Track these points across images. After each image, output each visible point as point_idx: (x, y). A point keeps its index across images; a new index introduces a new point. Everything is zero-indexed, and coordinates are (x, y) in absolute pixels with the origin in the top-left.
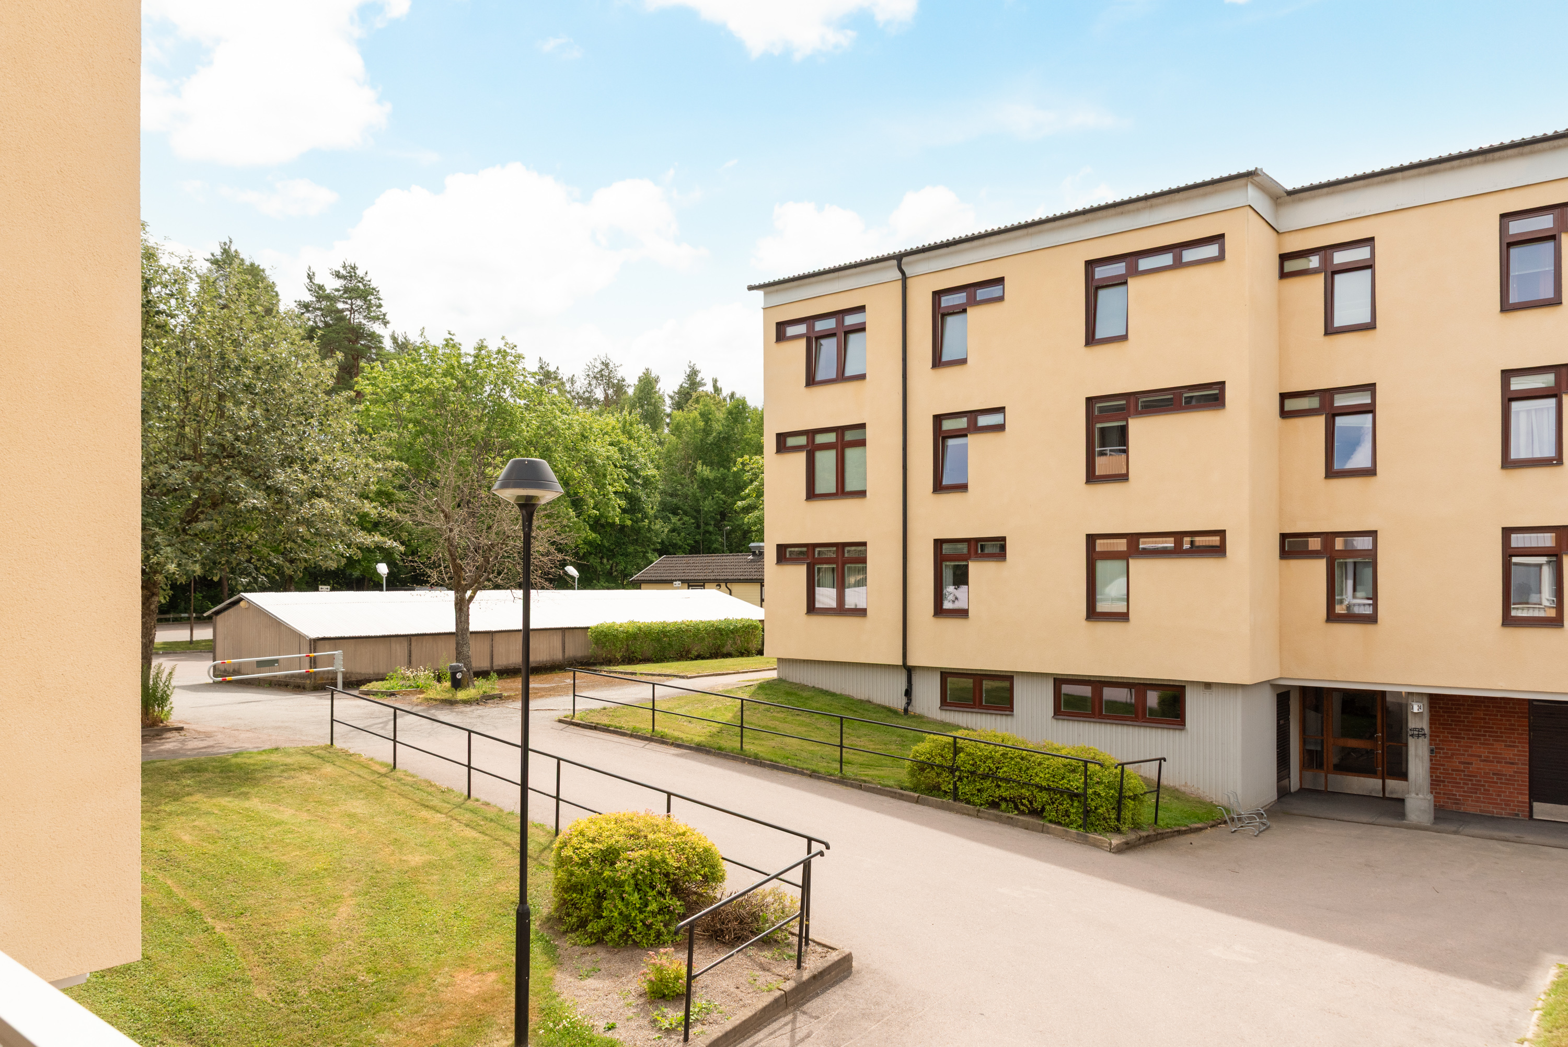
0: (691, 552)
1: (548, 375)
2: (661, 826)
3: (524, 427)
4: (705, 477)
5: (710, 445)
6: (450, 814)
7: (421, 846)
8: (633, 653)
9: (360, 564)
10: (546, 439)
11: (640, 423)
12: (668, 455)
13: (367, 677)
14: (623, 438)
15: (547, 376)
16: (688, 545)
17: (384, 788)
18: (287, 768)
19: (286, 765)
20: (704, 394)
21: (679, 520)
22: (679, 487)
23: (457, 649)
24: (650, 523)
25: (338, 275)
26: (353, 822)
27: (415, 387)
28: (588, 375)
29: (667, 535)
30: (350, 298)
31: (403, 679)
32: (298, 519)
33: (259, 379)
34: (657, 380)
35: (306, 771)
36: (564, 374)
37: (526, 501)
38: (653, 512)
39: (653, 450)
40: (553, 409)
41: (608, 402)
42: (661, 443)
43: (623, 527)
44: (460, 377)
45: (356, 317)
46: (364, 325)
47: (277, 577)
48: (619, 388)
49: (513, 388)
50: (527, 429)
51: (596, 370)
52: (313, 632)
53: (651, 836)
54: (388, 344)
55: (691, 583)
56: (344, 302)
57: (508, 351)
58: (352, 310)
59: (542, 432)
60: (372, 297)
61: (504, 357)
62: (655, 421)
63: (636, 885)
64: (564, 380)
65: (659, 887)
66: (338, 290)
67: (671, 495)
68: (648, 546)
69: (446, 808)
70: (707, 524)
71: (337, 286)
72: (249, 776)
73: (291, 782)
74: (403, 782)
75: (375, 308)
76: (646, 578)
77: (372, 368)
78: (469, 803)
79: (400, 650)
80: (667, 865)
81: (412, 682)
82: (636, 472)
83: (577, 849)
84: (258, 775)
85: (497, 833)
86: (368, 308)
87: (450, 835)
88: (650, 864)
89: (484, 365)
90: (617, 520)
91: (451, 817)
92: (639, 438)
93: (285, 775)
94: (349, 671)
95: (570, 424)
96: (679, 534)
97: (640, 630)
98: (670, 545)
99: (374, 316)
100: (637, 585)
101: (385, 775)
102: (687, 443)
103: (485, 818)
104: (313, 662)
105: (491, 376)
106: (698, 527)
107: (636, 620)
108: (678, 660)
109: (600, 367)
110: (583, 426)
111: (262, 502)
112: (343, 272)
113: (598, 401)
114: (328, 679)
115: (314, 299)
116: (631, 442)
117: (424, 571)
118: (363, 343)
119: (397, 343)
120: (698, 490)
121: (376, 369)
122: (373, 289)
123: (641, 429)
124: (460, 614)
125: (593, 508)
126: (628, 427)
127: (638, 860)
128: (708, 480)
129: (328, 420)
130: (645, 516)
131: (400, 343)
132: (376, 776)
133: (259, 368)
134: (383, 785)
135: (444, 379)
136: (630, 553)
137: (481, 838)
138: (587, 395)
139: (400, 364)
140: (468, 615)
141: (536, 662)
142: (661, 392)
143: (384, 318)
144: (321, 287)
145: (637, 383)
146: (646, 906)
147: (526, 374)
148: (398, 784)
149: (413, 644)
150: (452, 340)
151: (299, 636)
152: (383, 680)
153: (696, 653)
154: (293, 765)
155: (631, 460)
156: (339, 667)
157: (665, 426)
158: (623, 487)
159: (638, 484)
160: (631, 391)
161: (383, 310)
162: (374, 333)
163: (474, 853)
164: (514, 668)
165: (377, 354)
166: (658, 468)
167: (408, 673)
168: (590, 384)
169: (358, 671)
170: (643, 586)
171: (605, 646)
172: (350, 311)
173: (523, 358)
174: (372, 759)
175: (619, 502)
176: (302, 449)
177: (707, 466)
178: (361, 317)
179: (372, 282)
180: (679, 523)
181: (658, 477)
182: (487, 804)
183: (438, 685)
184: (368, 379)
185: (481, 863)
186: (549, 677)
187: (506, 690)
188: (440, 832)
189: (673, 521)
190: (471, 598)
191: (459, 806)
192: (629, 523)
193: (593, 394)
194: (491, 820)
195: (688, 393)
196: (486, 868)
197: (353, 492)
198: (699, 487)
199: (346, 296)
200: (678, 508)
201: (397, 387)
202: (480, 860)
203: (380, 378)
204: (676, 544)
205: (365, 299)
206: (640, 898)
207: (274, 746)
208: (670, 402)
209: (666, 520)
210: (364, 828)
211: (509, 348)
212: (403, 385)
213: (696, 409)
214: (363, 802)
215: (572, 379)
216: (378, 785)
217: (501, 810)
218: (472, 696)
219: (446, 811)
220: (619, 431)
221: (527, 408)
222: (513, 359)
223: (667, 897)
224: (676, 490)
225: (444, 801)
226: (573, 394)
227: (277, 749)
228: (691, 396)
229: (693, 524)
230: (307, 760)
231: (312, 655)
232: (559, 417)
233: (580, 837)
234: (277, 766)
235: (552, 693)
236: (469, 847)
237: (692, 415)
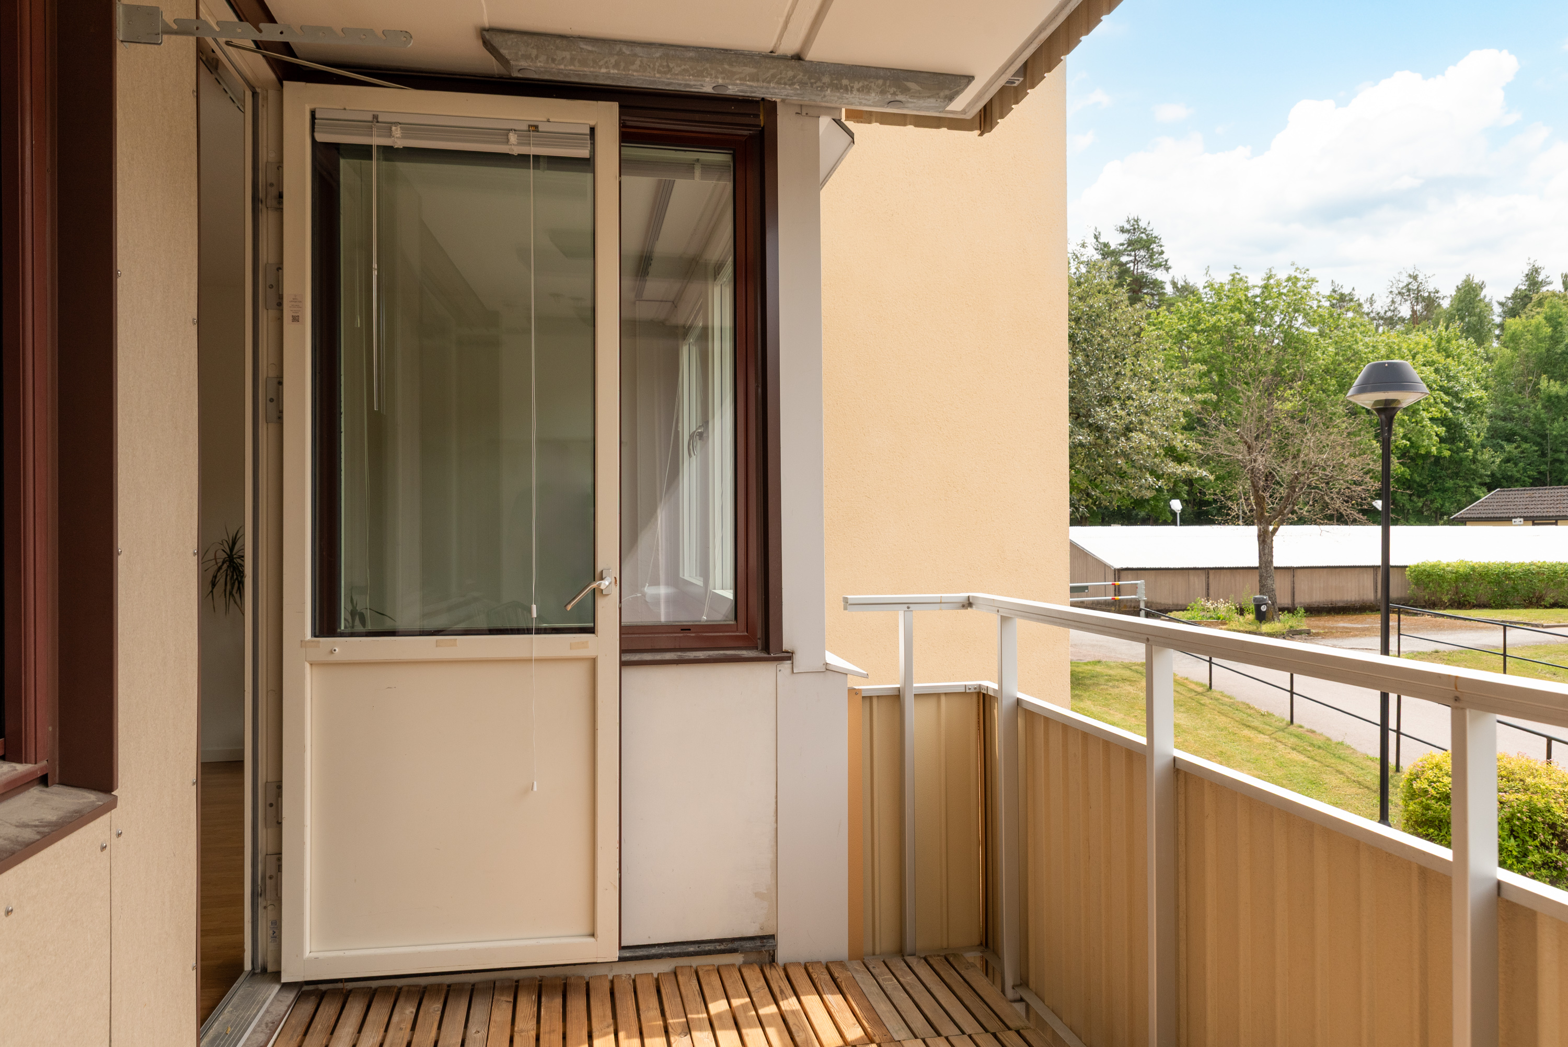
0: (1532, 485)
1: (1342, 298)
2: (1541, 771)
3: (1320, 355)
4: (1553, 393)
5: (1561, 354)
6: (1274, 736)
7: (1248, 761)
8: (1465, 596)
9: (1149, 504)
10: (1345, 365)
11: (1461, 338)
12: (1500, 374)
13: (1167, 607)
14: (1439, 358)
15: (1342, 300)
16: (1529, 477)
17: (1203, 705)
18: (1110, 678)
19: (1110, 676)
20: (1549, 294)
21: (1516, 448)
22: (1515, 409)
23: (1260, 581)
24: (1475, 453)
25: (1123, 230)
26: (1179, 732)
27: (1202, 326)
28: (1391, 292)
29: (1500, 466)
30: (1134, 250)
31: (1203, 610)
32: (1116, 452)
33: (1080, 329)
34: (1481, 287)
35: (1128, 683)
36: (1361, 295)
37: (1385, 404)
38: (1479, 440)
39: (1478, 368)
40: (1354, 332)
41: (1415, 319)
42: (1489, 359)
43: (1438, 459)
44: (1247, 311)
45: (1139, 267)
46: (1147, 273)
47: (1095, 508)
48: (1430, 302)
49: (1306, 315)
50: (1325, 354)
51: (1401, 285)
52: (1117, 563)
53: (1529, 780)
54: (1169, 289)
55: (1535, 520)
56: (1128, 255)
57: (1299, 276)
58: (1135, 262)
59: (1341, 358)
60: (1155, 245)
61: (1295, 284)
62: (1480, 334)
63: (1512, 831)
64: (1362, 301)
65: (1542, 837)
66: (1122, 244)
67: (1504, 419)
68: (1474, 479)
69: (1269, 730)
70: (1556, 451)
71: (1122, 241)
72: (1080, 682)
73: (1117, 691)
74: (1221, 702)
75: (1157, 255)
76: (1472, 516)
77: (1158, 314)
78: (1291, 728)
79: (1198, 582)
80: (1553, 814)
81: (1211, 614)
82: (1456, 396)
83: (1434, 782)
84: (1088, 682)
85: (1327, 760)
86: (1151, 257)
87: (1276, 755)
88: (1530, 811)
89: (1274, 295)
90: (1434, 450)
91: (1275, 739)
92: (1459, 356)
93: (1111, 684)
94: (1150, 600)
95: (1374, 347)
96: (1516, 465)
97: (1474, 571)
98: (1503, 478)
99: (1157, 264)
100: (1463, 521)
101: (1201, 694)
102: (1527, 356)
103: (1312, 745)
104: (1118, 590)
105: (1282, 305)
106: (1543, 455)
107: (1466, 560)
108: (1526, 607)
109: (1406, 280)
110: (1390, 347)
111: (1086, 438)
112: (1127, 226)
113: (1404, 320)
114: (1130, 607)
115: (1100, 257)
116: (1449, 360)
117: (1225, 503)
118: (1145, 291)
119: (1177, 287)
120: (1543, 411)
121: (1162, 314)
122: (1155, 237)
123: (1464, 345)
124: (1264, 547)
125: (1402, 438)
126: (1444, 343)
127: (1514, 804)
128: (1558, 397)
129: (1138, 360)
130: (1469, 444)
131: (1180, 287)
132: (1194, 694)
133: (1079, 319)
134: (1202, 702)
135: (1232, 315)
136: (1449, 489)
137: (1311, 763)
138: (1389, 314)
139: (1186, 305)
140: (1272, 547)
141: (1344, 602)
142: (1487, 300)
143: (1166, 264)
144: (1106, 245)
145: (1454, 293)
146: (1525, 855)
147: (1320, 298)
148: (1216, 703)
149: (1211, 577)
150: (1239, 274)
151: (1105, 566)
152: (1183, 610)
153: (1552, 601)
154: (1116, 676)
155: (1449, 381)
156: (1142, 596)
157: (1494, 339)
158: (1441, 412)
159: (1458, 408)
160: (1446, 304)
161: (1165, 256)
162: (1156, 280)
163: (1305, 776)
164: (1318, 607)
165: (1159, 301)
166: (1486, 388)
167: (1209, 604)
168: (1393, 302)
169: (1158, 601)
170: (1467, 522)
171: (1427, 587)
172: (1134, 262)
173: (1317, 282)
174: (1187, 679)
175: (1436, 429)
176: (1118, 388)
177: (1556, 380)
178: (1144, 266)
179: (1154, 231)
180: (1516, 452)
181: (1485, 399)
182: (1313, 732)
183: (1241, 618)
184: (1154, 325)
185: (1314, 786)
186: (1360, 617)
187: (1315, 627)
188: (1265, 752)
189: (1507, 449)
190: (1275, 530)
191: (1283, 730)
192: (1447, 453)
193: (1396, 313)
194: (1319, 747)
195: (1526, 296)
196: (1319, 791)
197: (1164, 425)
198: (1544, 407)
199: (1129, 248)
200: (1515, 434)
201: (1184, 328)
202: (1312, 783)
203: (1166, 322)
204: (1511, 477)
205: (1148, 249)
206: (1518, 846)
207: (1097, 659)
208: (1500, 310)
209: (1498, 448)
210: (1189, 738)
211: (1300, 273)
212: (1190, 326)
213: (1538, 313)
214: (1185, 715)
215: (1371, 298)
216: (1197, 702)
217: (1329, 739)
218: (1278, 630)
219: (1269, 732)
220: (1433, 349)
221: (1322, 334)
222: (1305, 283)
223: (1554, 850)
224: (1511, 412)
225: (1265, 723)
226: (1372, 315)
227: (1099, 662)
228: (1531, 299)
229: (1537, 451)
230: (1127, 673)
231: (1117, 583)
232: (1361, 340)
233: (1436, 771)
234: (1102, 676)
235: (1366, 633)
236: (1298, 770)
237: (1533, 322)
